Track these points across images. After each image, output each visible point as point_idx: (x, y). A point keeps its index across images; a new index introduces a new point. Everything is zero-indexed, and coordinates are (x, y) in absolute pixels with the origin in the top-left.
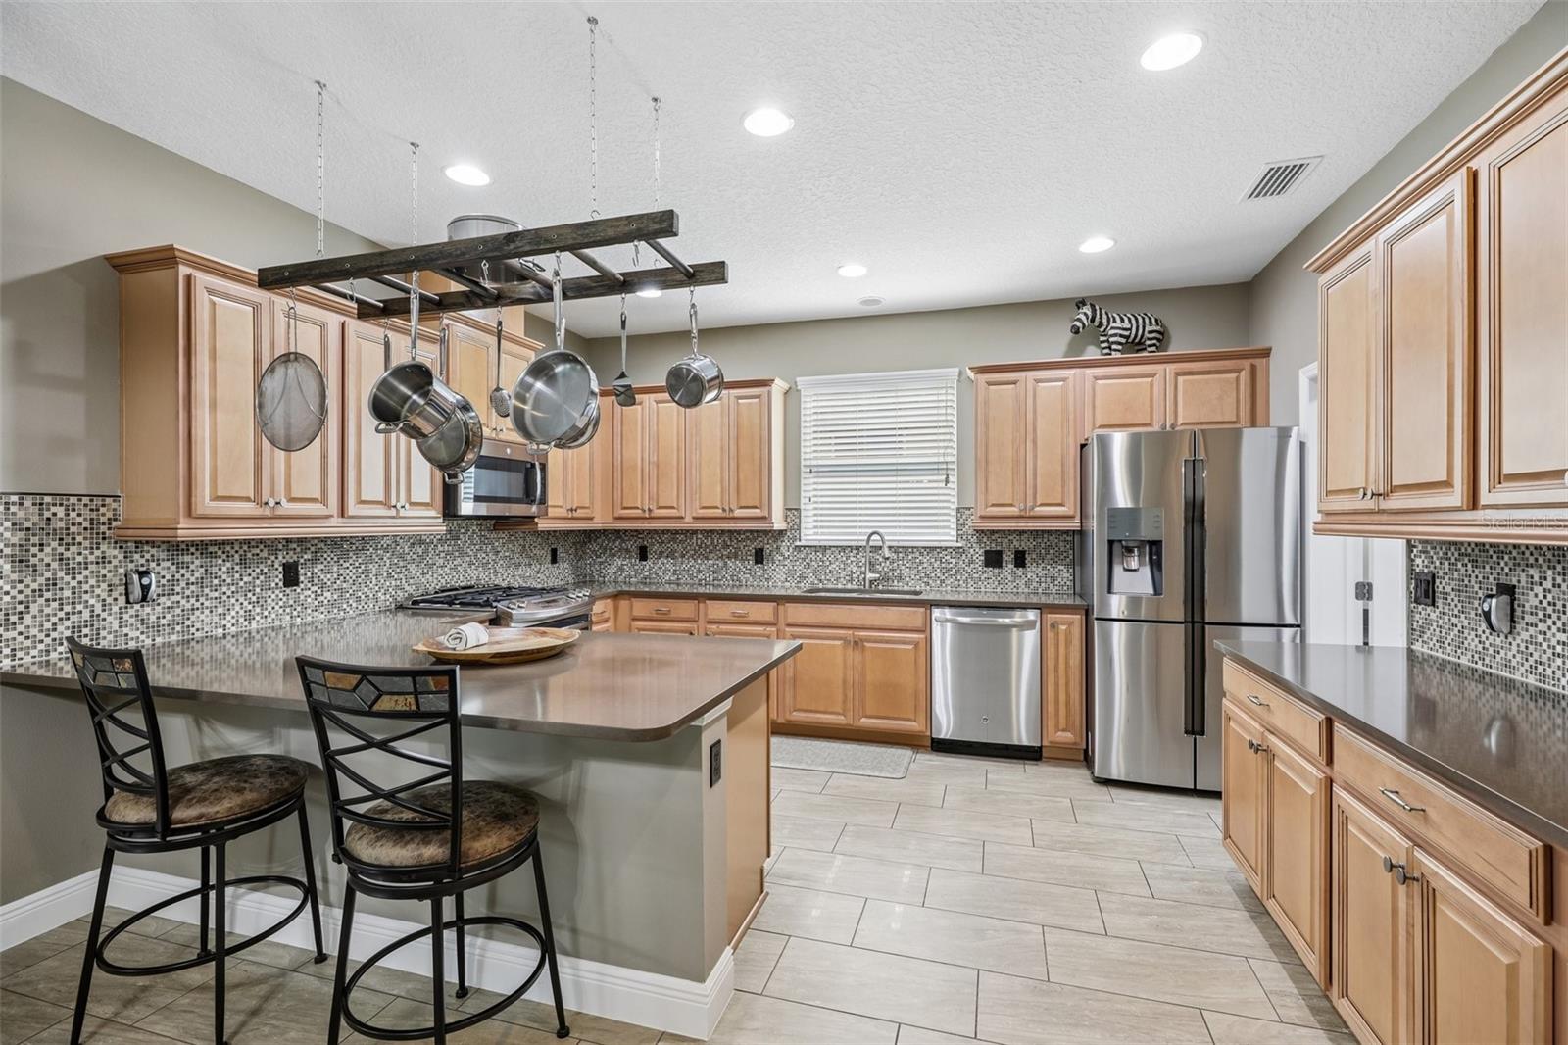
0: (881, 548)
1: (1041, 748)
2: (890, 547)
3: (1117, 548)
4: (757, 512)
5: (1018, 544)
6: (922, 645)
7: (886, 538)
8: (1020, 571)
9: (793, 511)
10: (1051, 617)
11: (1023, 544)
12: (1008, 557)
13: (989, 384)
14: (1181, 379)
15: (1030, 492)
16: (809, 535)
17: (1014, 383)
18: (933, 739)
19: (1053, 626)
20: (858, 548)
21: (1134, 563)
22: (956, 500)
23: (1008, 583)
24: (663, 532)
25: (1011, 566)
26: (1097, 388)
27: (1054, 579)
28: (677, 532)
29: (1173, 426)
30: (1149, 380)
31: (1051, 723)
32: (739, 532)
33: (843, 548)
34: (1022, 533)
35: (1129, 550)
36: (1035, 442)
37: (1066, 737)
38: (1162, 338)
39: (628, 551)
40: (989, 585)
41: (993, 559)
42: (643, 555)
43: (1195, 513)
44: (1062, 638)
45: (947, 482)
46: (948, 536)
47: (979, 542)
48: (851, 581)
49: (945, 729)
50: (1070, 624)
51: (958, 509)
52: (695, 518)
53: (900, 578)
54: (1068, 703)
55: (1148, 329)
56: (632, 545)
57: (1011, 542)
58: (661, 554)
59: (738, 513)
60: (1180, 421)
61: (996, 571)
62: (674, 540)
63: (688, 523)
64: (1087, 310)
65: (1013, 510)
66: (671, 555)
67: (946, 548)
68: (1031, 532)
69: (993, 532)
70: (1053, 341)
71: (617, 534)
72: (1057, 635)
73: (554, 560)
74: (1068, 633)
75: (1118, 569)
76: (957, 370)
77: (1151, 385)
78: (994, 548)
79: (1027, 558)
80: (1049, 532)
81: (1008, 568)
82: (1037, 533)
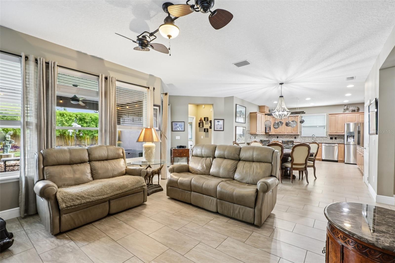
0: (314, 137)
1: (338, 161)
2: (316, 137)
3: (349, 137)
4: (296, 132)
5: (335, 136)
6: (321, 148)
8: (336, 140)
9: (301, 132)
10: (339, 145)
11: (336, 136)
12: (334, 138)
13: (331, 116)
14: (360, 115)
15: (337, 130)
16: (303, 135)
17: (335, 116)
18: (322, 159)
19: (340, 146)
20: (310, 137)
21: (351, 138)
22: (326, 131)
24: (281, 135)
26: (347, 117)
27: (341, 141)
28: (283, 135)
29: (359, 121)
30: (355, 116)
31: (339, 158)
32: (292, 135)
33: (308, 137)
34: (336, 135)
35: (350, 137)
36: (338, 124)
37: (341, 159)
38: (358, 110)
39: (275, 137)
40: (331, 141)
41: (331, 138)
42: (278, 137)
43: (359, 132)
44: (341, 147)
45: (324, 128)
46: (325, 135)
47: (329, 136)
48: (309, 141)
49: (323, 158)
50: (342, 146)
51: (326, 132)
53: (317, 141)
54: (342, 155)
55: (356, 109)
56: (276, 136)
57: (334, 136)
58: (280, 137)
59: (293, 132)
60: (360, 121)
61: (332, 140)
62: (282, 136)
63: (286, 134)
64: (346, 107)
65: (335, 132)
66: (282, 138)
67: (324, 137)
69: (331, 135)
70: (341, 110)
71: (274, 135)
72: (340, 147)
73: (267, 138)
75: (349, 139)
76: (326, 114)
77: (356, 116)
78: (332, 137)
79: (337, 138)
80: (340, 135)
81: (334, 140)
82: (338, 135)
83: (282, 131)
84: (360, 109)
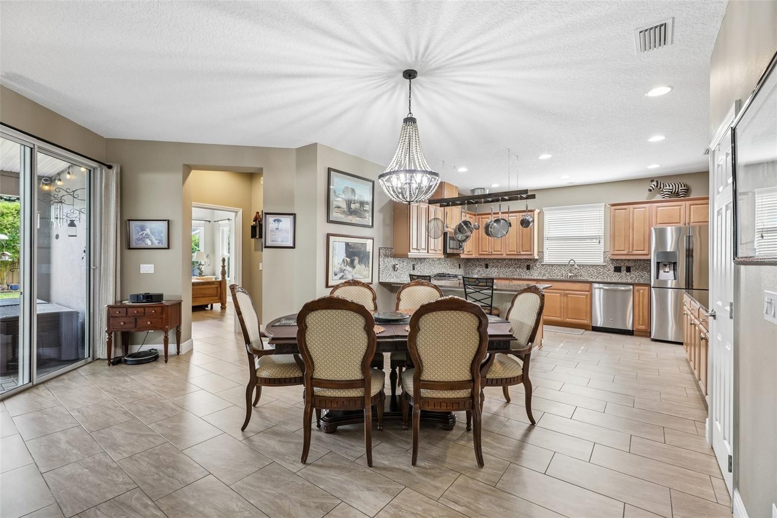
0: (574, 265)
1: (633, 331)
2: (577, 265)
3: (661, 265)
4: (529, 253)
5: (628, 264)
6: (589, 296)
7: (576, 262)
8: (628, 274)
9: (541, 253)
10: (637, 288)
11: (630, 264)
12: (623, 269)
13: (615, 210)
14: (692, 207)
15: (631, 246)
16: (547, 259)
17: (625, 209)
18: (593, 327)
19: (637, 290)
20: (565, 265)
21: (667, 269)
22: (603, 249)
23: (624, 277)
24: (494, 259)
25: (625, 272)
26: (658, 211)
27: (642, 277)
28: (499, 259)
29: (689, 224)
30: (679, 207)
31: (636, 323)
32: (521, 259)
33: (560, 265)
34: (629, 260)
35: (665, 265)
36: (633, 229)
37: (643, 327)
38: (687, 191)
39: (481, 265)
40: (616, 277)
41: (618, 269)
42: (487, 266)
43: (689, 253)
44: (641, 294)
45: (599, 242)
46: (600, 261)
47: (612, 263)
48: (562, 276)
49: (599, 322)
50: (644, 290)
51: (604, 252)
52: (507, 255)
53: (581, 275)
54: (643, 316)
55: (680, 188)
56: (483, 263)
57: (625, 263)
58: (493, 266)
59: (522, 253)
60: (692, 221)
61: (619, 273)
62: (498, 262)
63: (504, 256)
64: (655, 183)
65: (625, 252)
66: (497, 267)
67: (599, 266)
68: (633, 260)
69: (618, 260)
70: (641, 194)
71: (478, 259)
72: (640, 293)
73: (460, 268)
74: (643, 293)
75: (661, 272)
76: (604, 204)
77: (680, 209)
78: (618, 265)
79: (632, 269)
80: (640, 260)
81: (624, 272)
82: (635, 261)
83: (494, 251)
84: (691, 190)
